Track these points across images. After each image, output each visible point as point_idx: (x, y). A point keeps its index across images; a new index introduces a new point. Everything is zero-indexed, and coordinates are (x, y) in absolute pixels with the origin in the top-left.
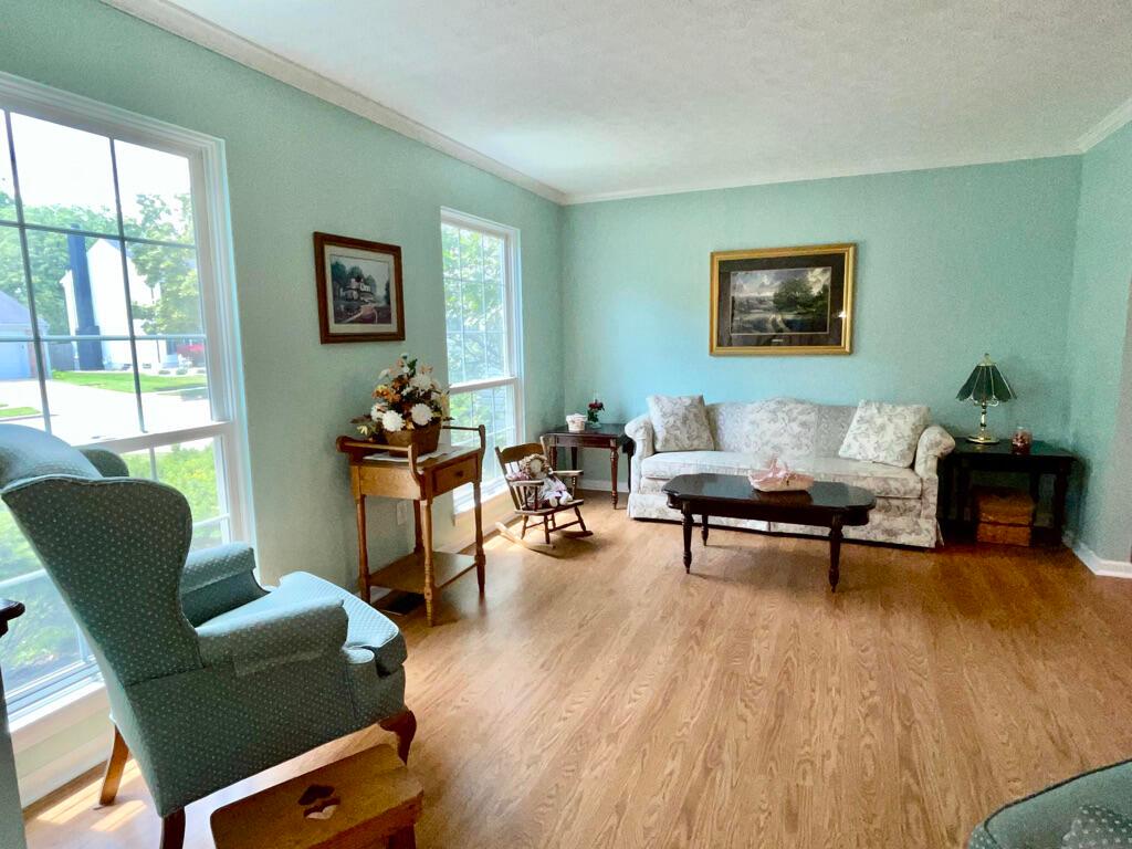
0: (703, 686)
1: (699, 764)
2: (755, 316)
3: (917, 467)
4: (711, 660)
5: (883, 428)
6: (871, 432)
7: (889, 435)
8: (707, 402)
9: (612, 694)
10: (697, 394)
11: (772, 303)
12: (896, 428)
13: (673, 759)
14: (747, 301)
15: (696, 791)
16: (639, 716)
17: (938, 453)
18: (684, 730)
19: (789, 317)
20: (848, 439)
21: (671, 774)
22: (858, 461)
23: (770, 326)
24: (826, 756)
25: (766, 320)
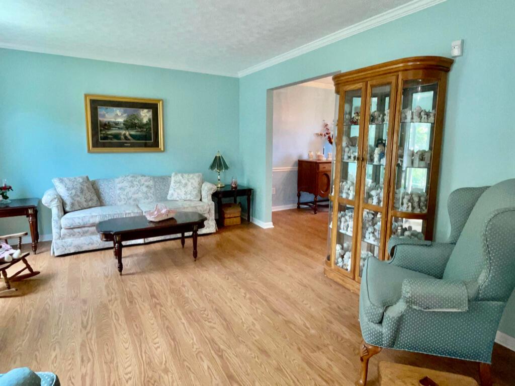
0: (183, 324)
1: (215, 356)
2: (114, 131)
3: (203, 200)
4: (175, 310)
5: (186, 184)
6: (181, 187)
7: (190, 188)
8: (91, 179)
9: (143, 351)
10: (85, 176)
11: (122, 125)
12: (192, 183)
13: (203, 361)
14: (109, 123)
15: (225, 368)
16: (168, 353)
17: (211, 193)
18: (195, 347)
19: (133, 133)
20: (170, 192)
21: (209, 368)
22: (178, 201)
23: (122, 137)
24: (254, 324)
25: (120, 134)
